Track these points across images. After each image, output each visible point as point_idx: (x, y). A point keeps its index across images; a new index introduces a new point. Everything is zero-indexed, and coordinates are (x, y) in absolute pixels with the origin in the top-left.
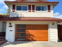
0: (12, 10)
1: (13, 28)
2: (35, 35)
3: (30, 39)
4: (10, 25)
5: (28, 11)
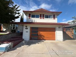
1: (29, 30)
2: (45, 36)
3: (42, 39)
4: (26, 27)
5: (40, 18)
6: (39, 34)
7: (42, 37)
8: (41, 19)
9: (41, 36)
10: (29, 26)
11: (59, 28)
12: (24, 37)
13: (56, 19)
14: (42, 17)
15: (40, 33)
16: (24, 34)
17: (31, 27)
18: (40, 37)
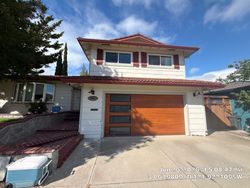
0: (95, 61)
1: (100, 104)
2: (154, 122)
3: (143, 130)
4: (91, 95)
5: (132, 63)
6: (134, 116)
7: (145, 125)
8: (138, 66)
9: (141, 121)
10: (101, 91)
11: (194, 95)
12: (83, 129)
13: (182, 68)
14: (140, 60)
15: (136, 113)
16: (83, 117)
17: (107, 94)
18: (137, 125)
